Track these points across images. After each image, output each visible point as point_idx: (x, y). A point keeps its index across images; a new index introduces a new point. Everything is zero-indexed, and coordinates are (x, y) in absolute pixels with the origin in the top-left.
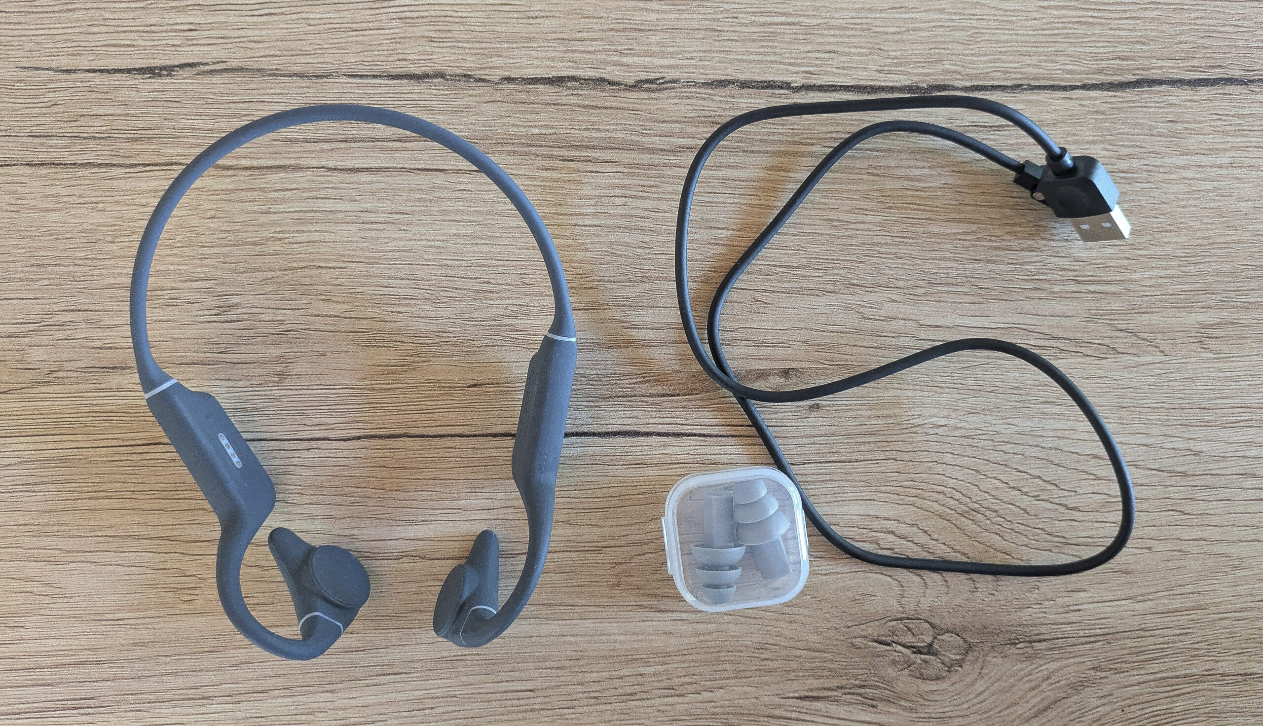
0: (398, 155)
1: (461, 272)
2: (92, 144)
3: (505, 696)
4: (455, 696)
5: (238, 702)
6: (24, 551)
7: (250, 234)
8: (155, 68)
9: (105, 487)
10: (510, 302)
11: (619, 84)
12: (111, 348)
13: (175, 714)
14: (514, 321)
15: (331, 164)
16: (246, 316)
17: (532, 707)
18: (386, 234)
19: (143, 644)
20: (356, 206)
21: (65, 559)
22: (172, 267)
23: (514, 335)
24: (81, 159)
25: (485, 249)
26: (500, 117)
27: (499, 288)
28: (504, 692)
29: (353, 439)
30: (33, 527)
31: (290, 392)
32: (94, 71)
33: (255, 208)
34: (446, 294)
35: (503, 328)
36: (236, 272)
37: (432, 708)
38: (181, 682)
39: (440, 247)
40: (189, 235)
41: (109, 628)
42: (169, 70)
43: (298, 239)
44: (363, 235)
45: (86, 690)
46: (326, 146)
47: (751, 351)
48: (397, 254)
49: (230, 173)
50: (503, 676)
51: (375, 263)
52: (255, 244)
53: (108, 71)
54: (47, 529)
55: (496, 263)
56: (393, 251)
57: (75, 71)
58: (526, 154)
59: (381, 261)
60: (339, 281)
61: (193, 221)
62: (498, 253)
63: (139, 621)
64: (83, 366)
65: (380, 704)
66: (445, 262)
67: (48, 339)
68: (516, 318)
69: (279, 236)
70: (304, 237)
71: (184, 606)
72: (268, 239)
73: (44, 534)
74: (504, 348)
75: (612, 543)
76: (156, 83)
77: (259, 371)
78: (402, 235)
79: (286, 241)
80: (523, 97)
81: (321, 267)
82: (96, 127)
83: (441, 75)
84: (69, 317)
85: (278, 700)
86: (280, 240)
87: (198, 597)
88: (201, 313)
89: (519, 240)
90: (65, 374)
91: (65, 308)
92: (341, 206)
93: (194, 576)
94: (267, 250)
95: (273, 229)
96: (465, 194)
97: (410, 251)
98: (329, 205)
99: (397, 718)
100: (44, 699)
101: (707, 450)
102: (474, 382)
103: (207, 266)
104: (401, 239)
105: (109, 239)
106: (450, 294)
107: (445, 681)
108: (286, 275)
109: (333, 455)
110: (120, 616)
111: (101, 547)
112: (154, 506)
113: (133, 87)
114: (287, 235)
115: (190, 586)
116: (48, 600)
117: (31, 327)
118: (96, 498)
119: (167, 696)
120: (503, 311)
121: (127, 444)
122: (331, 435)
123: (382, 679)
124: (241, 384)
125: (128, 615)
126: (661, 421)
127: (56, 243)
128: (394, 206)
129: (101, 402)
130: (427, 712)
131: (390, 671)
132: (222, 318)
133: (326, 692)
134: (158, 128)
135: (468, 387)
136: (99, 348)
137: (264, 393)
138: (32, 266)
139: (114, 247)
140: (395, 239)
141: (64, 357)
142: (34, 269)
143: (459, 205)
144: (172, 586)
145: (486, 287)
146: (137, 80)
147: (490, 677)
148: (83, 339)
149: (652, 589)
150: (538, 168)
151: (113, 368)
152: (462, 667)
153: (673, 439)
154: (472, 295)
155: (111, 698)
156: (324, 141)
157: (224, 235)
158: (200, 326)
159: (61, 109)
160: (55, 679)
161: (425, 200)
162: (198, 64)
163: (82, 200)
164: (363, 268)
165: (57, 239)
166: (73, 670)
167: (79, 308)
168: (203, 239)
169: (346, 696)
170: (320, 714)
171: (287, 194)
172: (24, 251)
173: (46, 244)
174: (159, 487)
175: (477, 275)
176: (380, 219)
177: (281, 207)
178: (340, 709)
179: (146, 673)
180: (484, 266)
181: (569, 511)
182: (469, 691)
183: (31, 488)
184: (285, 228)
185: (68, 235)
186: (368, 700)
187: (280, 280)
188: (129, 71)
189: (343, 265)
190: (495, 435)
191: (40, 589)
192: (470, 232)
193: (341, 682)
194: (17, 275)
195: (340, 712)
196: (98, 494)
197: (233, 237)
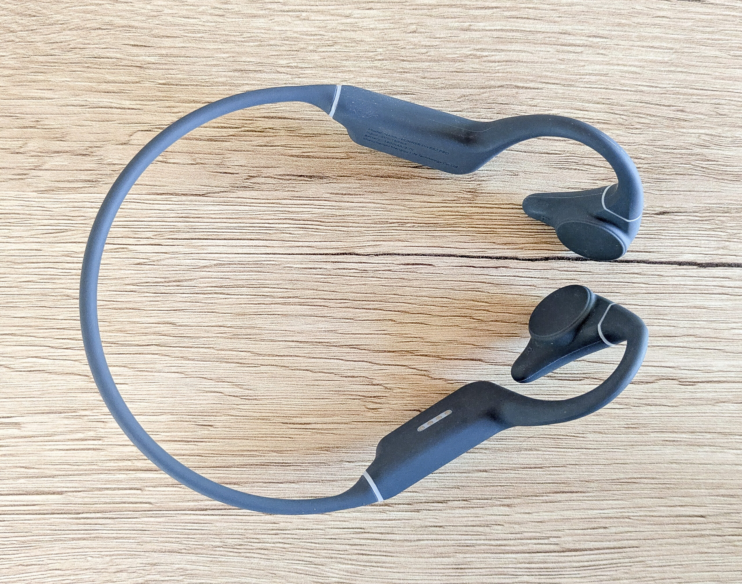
1: (655, 99)
3: (677, 520)
5: (418, 511)
6: (216, 352)
7: (450, 51)
9: (298, 293)
10: (702, 131)
12: (308, 157)
14: (705, 151)
17: (703, 533)
18: (584, 57)
19: (328, 449)
20: (556, 28)
21: (256, 362)
23: (704, 164)
25: (682, 76)
27: (691, 116)
28: (677, 516)
29: (541, 260)
30: (226, 329)
31: (481, 211)
33: (456, 25)
35: (694, 158)
37: (605, 528)
39: (636, 73)
40: (390, 48)
41: (296, 432)
43: (497, 58)
44: (561, 57)
48: (593, 78)
50: (676, 501)
51: (571, 86)
52: (454, 60)
54: (239, 331)
55: (691, 91)
56: (590, 74)
59: (577, 84)
60: (534, 102)
61: (395, 35)
62: (693, 81)
63: (325, 427)
64: (282, 173)
65: (556, 520)
66: (641, 88)
67: (248, 145)
68: (707, 147)
69: (478, 53)
70: (502, 56)
71: (370, 414)
72: (467, 56)
73: (236, 336)
74: (694, 177)
78: (600, 58)
79: (485, 59)
81: (518, 87)
84: (270, 123)
85: (457, 511)
86: (479, 57)
87: (384, 406)
89: (714, 69)
91: (266, 115)
92: (540, 26)
93: (380, 385)
94: (466, 68)
95: (473, 46)
96: (665, 21)
97: (606, 75)
98: (529, 25)
99: (572, 535)
102: (663, 210)
104: (601, 63)
105: (311, 48)
106: (643, 120)
108: (483, 93)
109: (520, 275)
110: (305, 420)
111: (292, 352)
112: (345, 315)
114: (486, 54)
115: (376, 394)
116: (238, 401)
117: (231, 132)
118: (289, 304)
120: (695, 140)
121: (322, 252)
122: (520, 254)
123: (559, 497)
124: (434, 199)
125: (315, 420)
127: (258, 50)
128: (593, 30)
129: (297, 210)
130: (602, 531)
131: (567, 489)
133: (504, 505)
135: (657, 214)
136: (297, 156)
137: (456, 209)
138: (236, 71)
139: (316, 57)
140: (593, 63)
141: (263, 163)
142: (236, 74)
143: (657, 32)
144: (359, 393)
145: (680, 115)
148: (282, 146)
151: (311, 177)
152: (637, 489)
154: (666, 122)
157: (424, 51)
160: (242, 478)
161: (624, 25)
163: (286, 8)
164: (560, 90)
165: (260, 45)
166: (258, 471)
167: (280, 115)
169: (522, 511)
170: (497, 527)
171: (489, 12)
172: (227, 55)
173: (248, 50)
174: (351, 296)
175: (670, 102)
176: (578, 42)
177: (481, 25)
178: (515, 523)
179: (329, 477)
180: (678, 93)
182: (642, 514)
183: (226, 291)
184: (484, 46)
185: (272, 42)
186: (545, 516)
187: (477, 97)
189: (540, 86)
190: (680, 264)
191: (231, 390)
192: (666, 59)
193: (518, 497)
194: (220, 80)
195: (516, 526)
196: (291, 300)
197: (432, 52)
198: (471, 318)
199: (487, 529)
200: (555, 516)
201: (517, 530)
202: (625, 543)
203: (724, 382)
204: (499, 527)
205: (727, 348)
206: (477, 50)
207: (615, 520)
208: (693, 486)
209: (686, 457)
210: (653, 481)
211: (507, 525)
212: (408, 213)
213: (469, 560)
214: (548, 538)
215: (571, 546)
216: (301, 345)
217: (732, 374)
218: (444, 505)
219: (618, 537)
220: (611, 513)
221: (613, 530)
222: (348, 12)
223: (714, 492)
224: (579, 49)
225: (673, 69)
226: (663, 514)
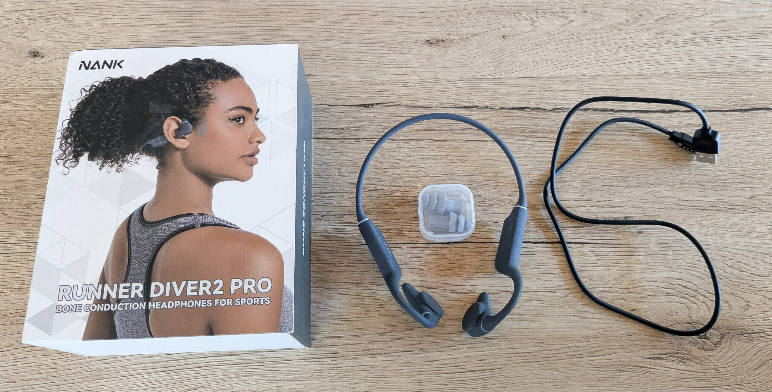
0: (461, 135)
1: (488, 179)
2: (342, 131)
3: (517, 355)
4: (495, 355)
5: (400, 356)
7: (403, 164)
8: (367, 104)
10: (508, 190)
11: (546, 110)
12: (347, 207)
13: (372, 361)
15: (435, 139)
16: (402, 195)
17: (530, 360)
18: (457, 164)
19: (359, 329)
20: (445, 154)
22: (373, 176)
24: (338, 137)
26: (500, 121)
32: (343, 105)
33: (405, 154)
34: (482, 187)
36: (397, 178)
37: (485, 360)
38: (375, 346)
39: (479, 169)
40: (379, 164)
42: (372, 105)
43: (422, 166)
44: (448, 164)
45: (334, 349)
46: (432, 132)
47: (610, 209)
48: (462, 172)
49: (395, 141)
50: (516, 346)
52: (405, 168)
53: (349, 106)
55: (502, 175)
57: (336, 105)
58: (511, 135)
61: (382, 159)
66: (481, 175)
68: (511, 196)
70: (424, 165)
72: (410, 166)
75: (559, 288)
76: (367, 110)
77: (407, 216)
78: (463, 164)
80: (509, 114)
81: (431, 176)
82: (344, 125)
83: (477, 107)
84: (332, 195)
85: (417, 355)
86: (415, 166)
87: (383, 309)
88: (384, 193)
90: (329, 217)
92: (439, 153)
94: (410, 170)
95: (412, 162)
96: (488, 149)
97: (466, 170)
98: (434, 153)
99: (471, 364)
100: (315, 353)
101: (597, 250)
102: (495, 221)
103: (387, 176)
104: (463, 166)
105: (348, 165)
106: (484, 187)
107: (491, 348)
110: (348, 317)
113: (359, 111)
114: (418, 164)
115: (380, 304)
119: (369, 352)
123: (463, 346)
124: (400, 221)
125: (353, 316)
126: (575, 237)
127: (327, 167)
128: (460, 154)
132: (393, 195)
133: (439, 351)
134: (368, 126)
138: (318, 175)
139: (350, 169)
140: (461, 166)
141: (329, 210)
142: (318, 176)
143: (485, 153)
145: (498, 184)
146: (359, 109)
147: (510, 347)
148: (337, 203)
149: (579, 308)
150: (516, 140)
151: (348, 214)
153: (581, 245)
155: (344, 353)
156: (431, 130)
158: (384, 198)
159: (330, 118)
161: (472, 152)
162: (383, 103)
163: (338, 152)
167: (335, 191)
168: (385, 166)
169: (447, 354)
170: (436, 362)
171: (418, 149)
173: (323, 167)
175: (494, 179)
176: (454, 159)
177: (415, 154)
180: (497, 176)
181: (540, 274)
182: (501, 352)
184: (417, 162)
185: (332, 164)
186: (457, 356)
187: (415, 181)
188: (357, 105)
189: (440, 176)
192: (490, 163)
193: (445, 347)
195: (445, 361)
197: (396, 165)
198: (419, 269)
199: (432, 363)
200: (462, 355)
201: (445, 363)
202: (495, 367)
203: (530, 292)
204: (437, 362)
205: (530, 277)
206: (414, 163)
207: (489, 356)
208: (523, 339)
209: (518, 326)
210: (504, 337)
211: (440, 361)
212: (389, 227)
213: (425, 378)
214: (460, 366)
215: (471, 369)
216: (346, 284)
217: (533, 288)
218: (412, 352)
219: (491, 364)
220: (487, 353)
221: (489, 361)
222: (362, 152)
223: (533, 341)
224: (455, 161)
225: (493, 167)
226: (510, 352)
